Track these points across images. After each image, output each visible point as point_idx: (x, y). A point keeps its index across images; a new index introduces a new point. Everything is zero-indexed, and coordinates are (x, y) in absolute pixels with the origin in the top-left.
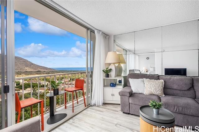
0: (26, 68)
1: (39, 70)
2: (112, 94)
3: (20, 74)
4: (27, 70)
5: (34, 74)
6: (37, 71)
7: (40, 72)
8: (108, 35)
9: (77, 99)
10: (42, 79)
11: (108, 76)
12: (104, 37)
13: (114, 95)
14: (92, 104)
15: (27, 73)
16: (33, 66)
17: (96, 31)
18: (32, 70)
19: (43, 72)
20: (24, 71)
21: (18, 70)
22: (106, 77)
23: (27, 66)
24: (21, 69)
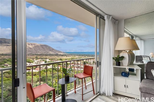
0: (50, 52)
1: (57, 53)
2: (125, 85)
3: (47, 56)
4: (50, 53)
5: (54, 56)
6: (56, 54)
7: (58, 54)
8: (117, 20)
9: (85, 84)
10: (59, 59)
11: (119, 64)
12: (113, 22)
13: (127, 87)
14: (101, 92)
15: (50, 55)
16: (54, 50)
17: (106, 17)
18: (53, 53)
19: (59, 54)
20: (49, 53)
21: (46, 53)
22: (116, 65)
23: (50, 51)
24: (47, 53)
